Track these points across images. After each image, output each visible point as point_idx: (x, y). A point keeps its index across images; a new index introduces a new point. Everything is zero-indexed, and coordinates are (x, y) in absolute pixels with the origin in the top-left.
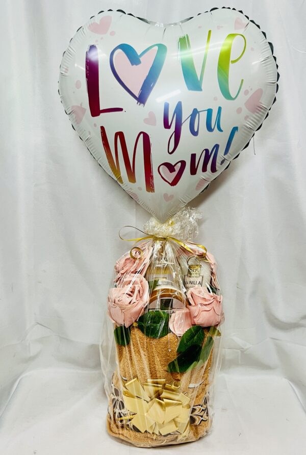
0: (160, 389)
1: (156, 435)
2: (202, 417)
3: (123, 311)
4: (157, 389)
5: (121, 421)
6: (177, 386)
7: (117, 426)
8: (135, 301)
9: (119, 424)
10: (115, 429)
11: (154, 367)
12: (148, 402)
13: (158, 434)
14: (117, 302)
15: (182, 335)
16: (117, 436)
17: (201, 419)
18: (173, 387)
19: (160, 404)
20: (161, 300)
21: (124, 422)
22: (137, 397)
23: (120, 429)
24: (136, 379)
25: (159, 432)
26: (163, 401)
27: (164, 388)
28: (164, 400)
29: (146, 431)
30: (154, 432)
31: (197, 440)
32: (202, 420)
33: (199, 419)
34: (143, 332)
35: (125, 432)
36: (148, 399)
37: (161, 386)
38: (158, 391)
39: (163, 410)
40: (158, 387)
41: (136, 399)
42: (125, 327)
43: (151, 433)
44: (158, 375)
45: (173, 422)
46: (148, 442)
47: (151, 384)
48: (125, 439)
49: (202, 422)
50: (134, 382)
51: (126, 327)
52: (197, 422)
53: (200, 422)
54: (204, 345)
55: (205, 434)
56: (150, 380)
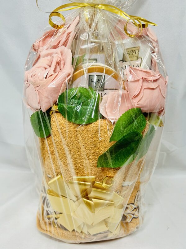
0: (88, 187)
1: (85, 234)
2: (133, 215)
3: (37, 88)
4: (84, 187)
5: (49, 219)
6: (109, 184)
7: (45, 223)
8: (53, 73)
9: (47, 221)
10: (43, 225)
11: (81, 162)
12: (74, 202)
13: (87, 233)
14: (30, 79)
15: (116, 121)
16: (45, 232)
17: (133, 216)
18: (104, 185)
19: (89, 205)
20: (89, 76)
21: (51, 220)
22: (62, 196)
23: (48, 226)
24: (60, 176)
25: (88, 232)
26: (92, 201)
27: (93, 186)
28: (93, 199)
29: (74, 230)
30: (83, 231)
31: (127, 236)
32: (134, 218)
33: (131, 217)
34: (65, 117)
35: (52, 229)
36: (75, 199)
37: (90, 184)
38: (86, 190)
39: (92, 212)
40: (85, 185)
41: (61, 199)
42: (41, 111)
43: (80, 232)
44: (86, 172)
45: (104, 223)
46: (76, 239)
47: (77, 182)
48: (52, 236)
49: (134, 219)
50: (58, 179)
51: (43, 111)
52: (128, 220)
53: (132, 220)
54: (144, 134)
55: (136, 230)
56: (75, 177)
